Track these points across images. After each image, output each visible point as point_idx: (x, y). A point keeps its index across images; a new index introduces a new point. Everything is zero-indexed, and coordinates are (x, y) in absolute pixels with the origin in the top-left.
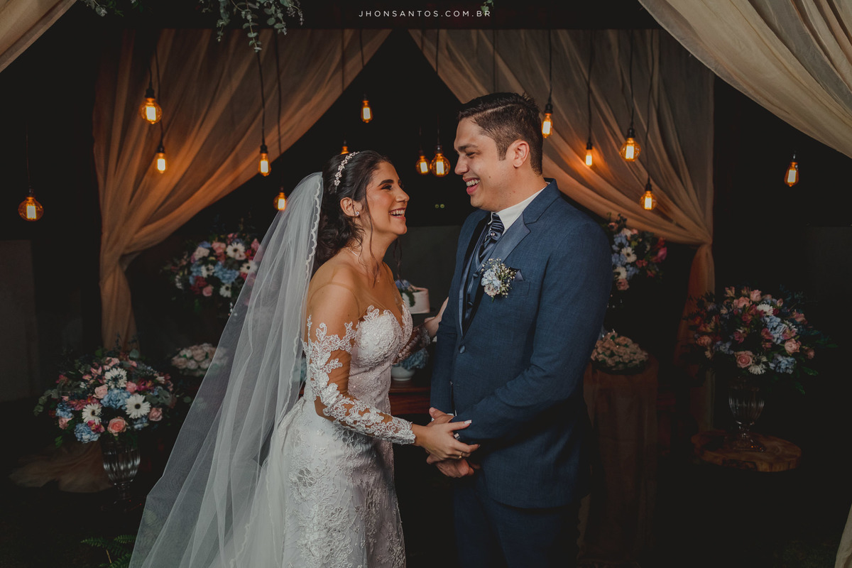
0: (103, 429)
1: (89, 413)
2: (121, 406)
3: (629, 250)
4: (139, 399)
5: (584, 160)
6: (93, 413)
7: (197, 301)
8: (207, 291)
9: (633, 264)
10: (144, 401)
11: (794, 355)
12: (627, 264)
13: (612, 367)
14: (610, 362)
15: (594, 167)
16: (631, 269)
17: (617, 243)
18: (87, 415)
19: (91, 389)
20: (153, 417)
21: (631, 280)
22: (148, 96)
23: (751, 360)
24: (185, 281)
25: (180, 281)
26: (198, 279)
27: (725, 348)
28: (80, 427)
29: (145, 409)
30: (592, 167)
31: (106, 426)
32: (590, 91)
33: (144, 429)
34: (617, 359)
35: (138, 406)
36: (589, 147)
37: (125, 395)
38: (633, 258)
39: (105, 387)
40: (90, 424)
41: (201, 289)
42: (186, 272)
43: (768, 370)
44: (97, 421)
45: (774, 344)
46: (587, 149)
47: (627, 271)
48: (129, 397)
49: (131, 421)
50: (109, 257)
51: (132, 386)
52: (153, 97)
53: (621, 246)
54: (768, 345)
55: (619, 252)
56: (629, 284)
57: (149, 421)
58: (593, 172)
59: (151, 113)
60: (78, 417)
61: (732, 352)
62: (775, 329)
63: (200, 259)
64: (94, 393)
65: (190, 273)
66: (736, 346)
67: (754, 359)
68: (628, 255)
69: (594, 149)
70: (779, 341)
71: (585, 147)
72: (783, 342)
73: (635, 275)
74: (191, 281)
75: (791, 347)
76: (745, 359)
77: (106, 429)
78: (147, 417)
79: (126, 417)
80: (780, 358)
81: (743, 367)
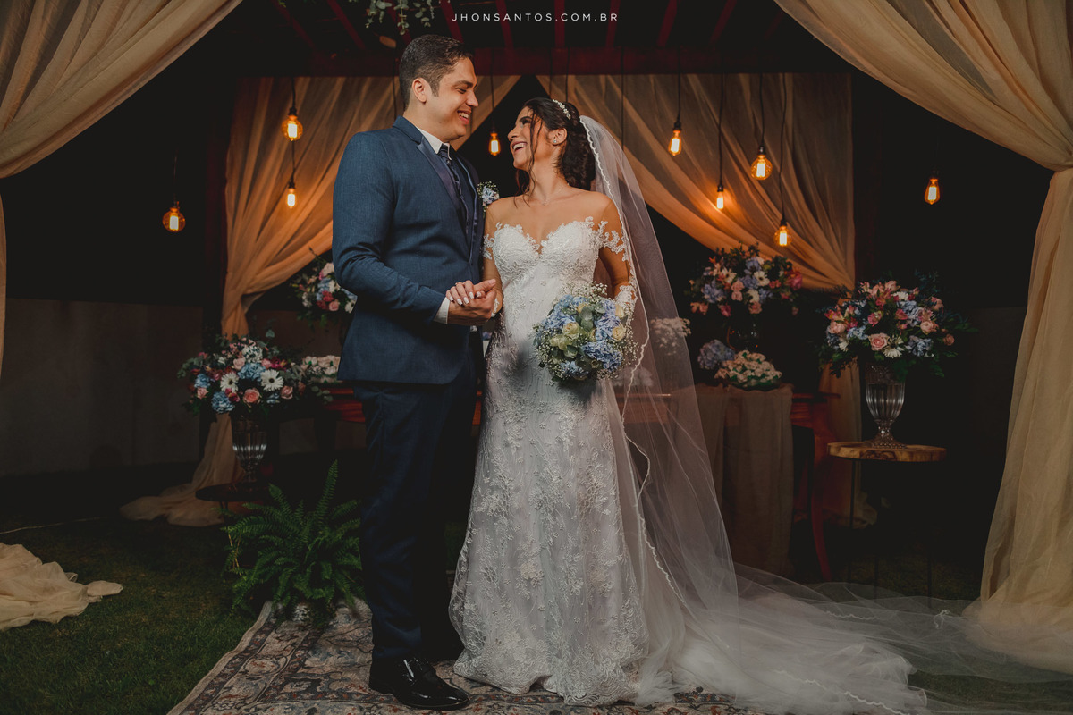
0: (238, 400)
1: (227, 383)
2: (257, 378)
3: (762, 274)
4: (274, 374)
5: (715, 203)
6: (231, 382)
7: (323, 316)
8: (334, 306)
9: (766, 288)
10: (277, 377)
11: (931, 335)
12: (760, 287)
13: (745, 383)
14: (741, 377)
15: (725, 211)
16: (764, 292)
17: (749, 267)
18: (224, 385)
19: (230, 362)
20: (285, 395)
21: (766, 303)
22: (290, 114)
23: (886, 341)
24: (312, 298)
25: (309, 299)
26: (325, 294)
27: (859, 333)
28: (217, 396)
29: (278, 383)
30: (723, 211)
31: (241, 397)
32: (721, 134)
33: (275, 404)
34: (749, 374)
35: (272, 381)
36: (721, 188)
37: (261, 369)
38: (766, 282)
39: (243, 360)
40: (228, 391)
41: (328, 303)
42: (313, 290)
43: (905, 353)
44: (234, 389)
45: (909, 326)
46: (718, 191)
47: (760, 294)
48: (264, 371)
49: (266, 395)
50: (231, 296)
51: (267, 363)
52: (295, 115)
53: (754, 270)
54: (903, 327)
55: (751, 276)
56: (762, 306)
57: (280, 399)
58: (725, 216)
59: (292, 130)
60: (215, 387)
61: (866, 337)
62: (911, 312)
63: (329, 274)
64: (233, 364)
65: (317, 290)
66: (870, 331)
67: (889, 341)
68: (761, 279)
69: (725, 191)
70: (915, 323)
71: (716, 189)
72: (919, 324)
73: (767, 298)
74: (318, 297)
75: (927, 326)
76: (879, 341)
77: (241, 399)
78: (278, 391)
79: (260, 389)
80: (917, 340)
81: (878, 349)
